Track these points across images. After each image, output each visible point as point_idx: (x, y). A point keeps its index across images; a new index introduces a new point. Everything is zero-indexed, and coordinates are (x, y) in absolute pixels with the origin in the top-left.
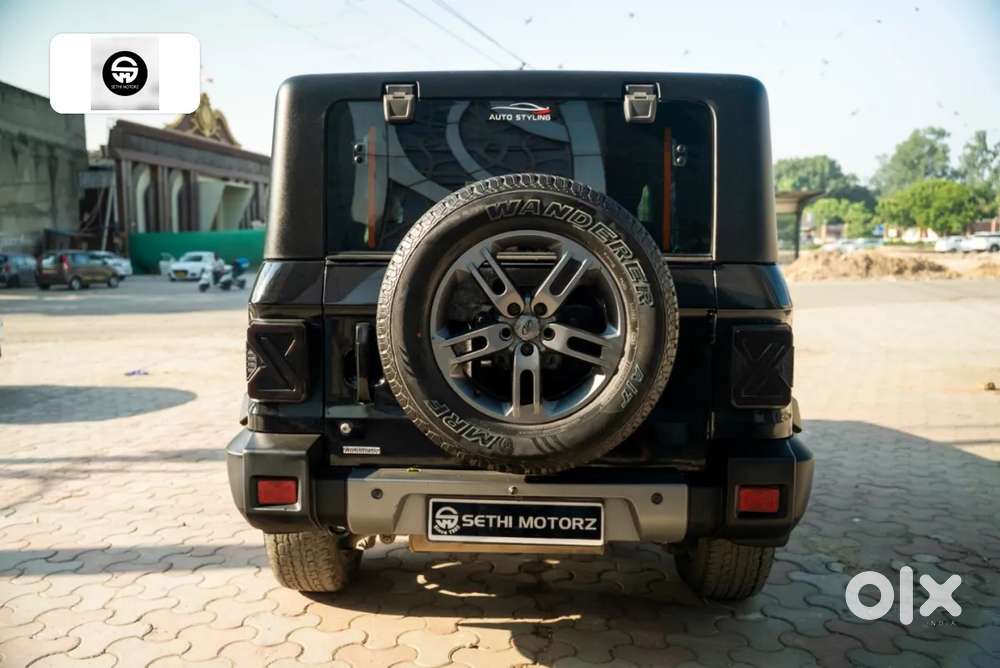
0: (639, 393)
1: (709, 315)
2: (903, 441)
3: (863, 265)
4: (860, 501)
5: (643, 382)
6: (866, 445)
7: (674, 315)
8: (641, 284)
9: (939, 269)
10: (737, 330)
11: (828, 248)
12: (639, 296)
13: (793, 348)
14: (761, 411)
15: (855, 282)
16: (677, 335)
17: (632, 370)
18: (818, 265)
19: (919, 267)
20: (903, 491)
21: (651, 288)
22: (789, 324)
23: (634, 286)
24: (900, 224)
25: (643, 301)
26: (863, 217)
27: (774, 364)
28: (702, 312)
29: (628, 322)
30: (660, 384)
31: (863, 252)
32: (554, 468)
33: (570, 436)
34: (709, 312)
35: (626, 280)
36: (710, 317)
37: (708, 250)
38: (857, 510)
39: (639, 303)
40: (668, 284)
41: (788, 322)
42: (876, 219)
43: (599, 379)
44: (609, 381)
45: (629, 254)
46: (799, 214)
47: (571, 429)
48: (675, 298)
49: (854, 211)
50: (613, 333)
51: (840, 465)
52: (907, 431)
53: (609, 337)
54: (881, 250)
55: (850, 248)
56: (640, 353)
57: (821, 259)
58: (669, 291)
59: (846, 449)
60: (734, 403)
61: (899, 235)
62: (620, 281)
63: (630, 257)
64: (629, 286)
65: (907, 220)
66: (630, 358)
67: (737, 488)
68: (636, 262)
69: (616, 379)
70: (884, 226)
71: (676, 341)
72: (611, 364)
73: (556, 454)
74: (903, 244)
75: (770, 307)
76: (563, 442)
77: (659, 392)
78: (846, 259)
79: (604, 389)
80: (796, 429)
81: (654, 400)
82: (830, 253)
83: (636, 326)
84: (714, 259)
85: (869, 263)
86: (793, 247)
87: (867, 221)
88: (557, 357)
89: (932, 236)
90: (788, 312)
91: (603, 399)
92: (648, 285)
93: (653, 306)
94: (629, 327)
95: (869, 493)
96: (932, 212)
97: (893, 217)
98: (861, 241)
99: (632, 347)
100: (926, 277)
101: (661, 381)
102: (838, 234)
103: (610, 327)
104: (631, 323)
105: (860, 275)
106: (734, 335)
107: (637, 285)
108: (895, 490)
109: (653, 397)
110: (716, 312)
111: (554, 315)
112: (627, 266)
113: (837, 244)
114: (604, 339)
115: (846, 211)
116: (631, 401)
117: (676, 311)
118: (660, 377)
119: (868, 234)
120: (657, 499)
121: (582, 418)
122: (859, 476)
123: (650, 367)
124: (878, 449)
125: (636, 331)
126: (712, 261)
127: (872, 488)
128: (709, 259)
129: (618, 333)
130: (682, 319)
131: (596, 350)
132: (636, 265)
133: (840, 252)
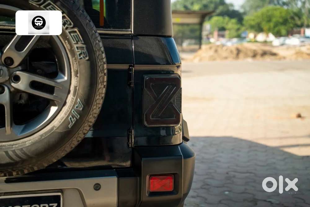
0: (80, 118)
1: (129, 68)
2: (253, 146)
3: (235, 52)
4: (229, 181)
5: (83, 109)
6: (233, 149)
7: (103, 67)
8: (80, 45)
9: (274, 54)
10: (147, 77)
11: (218, 43)
12: (78, 53)
13: (181, 88)
14: (163, 128)
15: (231, 62)
16: (105, 80)
17: (75, 103)
18: (211, 53)
19: (264, 54)
20: (252, 175)
21: (87, 48)
22: (179, 74)
23: (75, 46)
24: (256, 31)
25: (82, 56)
26: (236, 27)
27: (170, 99)
28: (125, 67)
29: (72, 70)
30: (94, 111)
31: (236, 45)
32: (22, 171)
33: (33, 148)
34: (130, 66)
35: (70, 43)
36: (130, 70)
37: (129, 27)
38: (227, 187)
39: (79, 58)
40: (99, 46)
41: (179, 72)
42: (243, 28)
43: (53, 109)
44: (61, 110)
45: (70, 24)
46: (201, 24)
47: (33, 144)
48: (104, 55)
49: (232, 24)
50: (63, 78)
51: (219, 161)
52: (255, 141)
53: (59, 81)
54: (246, 45)
55: (229, 44)
56: (81, 92)
57: (213, 50)
58: (100, 50)
59: (222, 152)
60: (146, 123)
61: (255, 37)
62: (65, 43)
63: (72, 26)
64: (71, 46)
65: (259, 29)
66: (74, 95)
67: (148, 177)
68: (76, 30)
69: (65, 109)
70: (248, 32)
71: (105, 84)
72: (61, 99)
73: (23, 161)
74: (256, 42)
75: (168, 63)
76: (28, 153)
77: (94, 117)
78: (227, 50)
79: (57, 115)
80: (185, 139)
81: (91, 122)
82: (218, 46)
83: (78, 74)
84: (133, 33)
85: (239, 51)
86: (199, 42)
87: (238, 29)
88: (24, 95)
89: (271, 37)
90: (178, 67)
91: (56, 123)
92: (84, 46)
93: (88, 60)
94: (73, 74)
95: (234, 177)
96: (272, 24)
97: (252, 27)
98: (235, 40)
99: (75, 87)
100: (268, 59)
101: (96, 109)
102: (223, 36)
103: (60, 74)
104: (74, 71)
105: (234, 58)
106: (145, 80)
107: (78, 45)
108: (248, 174)
109: (90, 120)
110: (134, 66)
111: (19, 65)
112: (70, 33)
113: (223, 41)
114: (56, 82)
115: (227, 24)
116: (75, 123)
117: (104, 63)
118: (95, 107)
119: (239, 36)
120: (97, 187)
121: (42, 136)
122: (228, 167)
123: (88, 101)
124: (239, 151)
125: (77, 77)
126: (131, 34)
127: (236, 174)
128: (130, 32)
129: (66, 78)
130: (109, 70)
131: (50, 90)
132: (75, 32)
133: (223, 46)
